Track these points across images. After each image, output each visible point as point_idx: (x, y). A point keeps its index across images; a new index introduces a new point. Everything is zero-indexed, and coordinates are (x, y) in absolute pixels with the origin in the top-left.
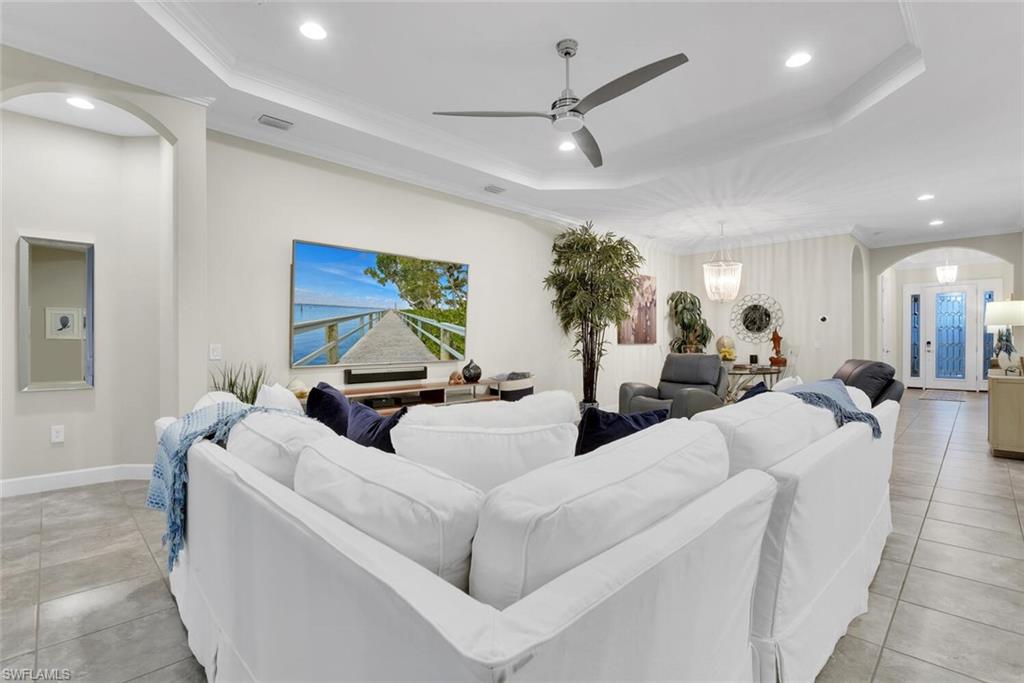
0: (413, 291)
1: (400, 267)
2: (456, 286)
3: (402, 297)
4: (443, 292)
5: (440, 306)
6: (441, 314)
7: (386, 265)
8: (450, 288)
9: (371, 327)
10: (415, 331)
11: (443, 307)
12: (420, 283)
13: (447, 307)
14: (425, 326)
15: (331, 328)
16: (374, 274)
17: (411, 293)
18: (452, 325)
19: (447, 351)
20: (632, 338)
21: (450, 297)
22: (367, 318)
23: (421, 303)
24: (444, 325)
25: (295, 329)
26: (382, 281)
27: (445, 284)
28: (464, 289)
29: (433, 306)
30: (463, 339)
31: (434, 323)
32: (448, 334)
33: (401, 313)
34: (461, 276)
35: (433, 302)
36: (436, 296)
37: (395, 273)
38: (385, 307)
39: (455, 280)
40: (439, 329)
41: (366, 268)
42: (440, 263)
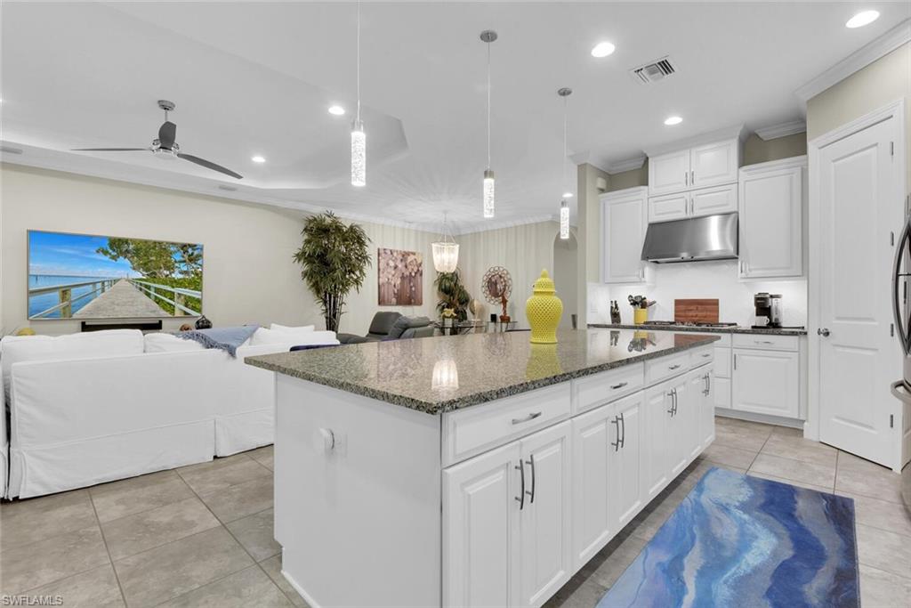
0: (145, 264)
1: (131, 247)
2: (191, 260)
3: (134, 269)
4: (177, 265)
5: (173, 275)
6: (175, 281)
7: (118, 247)
8: (184, 261)
9: (103, 291)
10: (148, 295)
11: (177, 276)
12: (153, 258)
13: (181, 276)
14: (157, 290)
15: (64, 292)
16: (105, 253)
17: (145, 266)
18: (187, 290)
19: (181, 310)
20: (394, 300)
21: (185, 269)
22: (99, 286)
23: (155, 273)
24: (177, 290)
25: (31, 293)
26: (114, 258)
27: (178, 259)
28: (199, 262)
29: (167, 276)
30: (199, 301)
31: (169, 289)
32: (183, 298)
33: (133, 281)
34: (196, 253)
35: (167, 272)
36: (170, 268)
37: (127, 251)
38: (116, 276)
39: (189, 256)
40: (173, 293)
41: (97, 248)
42: (173, 244)
